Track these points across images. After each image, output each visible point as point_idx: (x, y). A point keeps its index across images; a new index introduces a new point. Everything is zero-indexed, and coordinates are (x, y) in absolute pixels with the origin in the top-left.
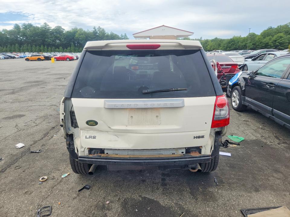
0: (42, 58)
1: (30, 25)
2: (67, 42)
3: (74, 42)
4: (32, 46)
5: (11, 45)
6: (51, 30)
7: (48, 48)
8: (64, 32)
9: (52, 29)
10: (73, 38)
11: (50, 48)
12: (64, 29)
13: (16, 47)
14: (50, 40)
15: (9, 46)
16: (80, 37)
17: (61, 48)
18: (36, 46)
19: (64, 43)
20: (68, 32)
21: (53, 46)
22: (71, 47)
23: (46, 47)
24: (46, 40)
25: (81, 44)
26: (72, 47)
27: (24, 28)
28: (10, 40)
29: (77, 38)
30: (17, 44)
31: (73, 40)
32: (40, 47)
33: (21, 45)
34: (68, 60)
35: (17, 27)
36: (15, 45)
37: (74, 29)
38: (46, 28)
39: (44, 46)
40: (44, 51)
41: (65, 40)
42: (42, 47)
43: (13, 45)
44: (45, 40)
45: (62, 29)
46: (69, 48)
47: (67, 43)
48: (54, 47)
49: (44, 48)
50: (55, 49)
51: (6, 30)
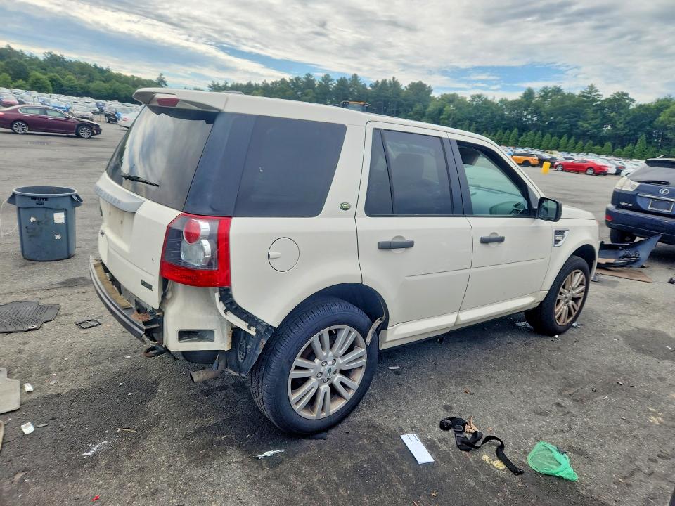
0: (534, 160)
1: (557, 91)
2: (630, 131)
3: (650, 134)
4: (543, 136)
5: (505, 130)
6: (599, 103)
7: (576, 143)
8: (631, 107)
9: (603, 99)
10: (651, 122)
11: (581, 143)
12: (633, 101)
13: (512, 135)
14: (589, 124)
15: (500, 131)
16: (670, 122)
17: (608, 144)
18: (552, 135)
19: (622, 133)
20: (640, 106)
21: (590, 138)
22: (636, 144)
23: (572, 141)
24: (580, 123)
25: (668, 139)
26: (637, 146)
27: (542, 96)
28: (505, 120)
29: (662, 122)
30: (516, 129)
31: (648, 128)
32: (560, 138)
33: (524, 131)
34: (590, 172)
35: (529, 94)
36: (511, 131)
37: (662, 100)
38: (588, 97)
39: (569, 138)
40: (565, 148)
41: (626, 128)
42: (565, 138)
43: (508, 131)
44: (575, 125)
45: (629, 99)
46: (629, 147)
47: (629, 136)
48: (591, 142)
49: (568, 141)
50: (594, 145)
51: (506, 100)
